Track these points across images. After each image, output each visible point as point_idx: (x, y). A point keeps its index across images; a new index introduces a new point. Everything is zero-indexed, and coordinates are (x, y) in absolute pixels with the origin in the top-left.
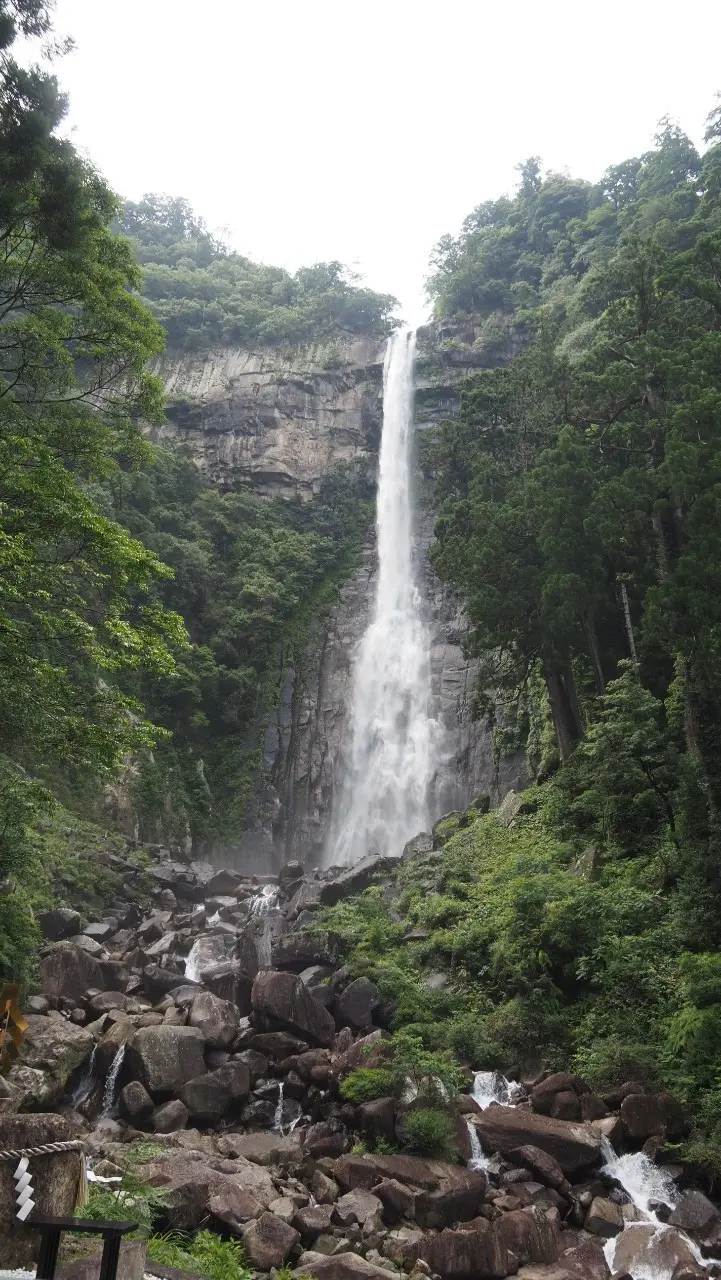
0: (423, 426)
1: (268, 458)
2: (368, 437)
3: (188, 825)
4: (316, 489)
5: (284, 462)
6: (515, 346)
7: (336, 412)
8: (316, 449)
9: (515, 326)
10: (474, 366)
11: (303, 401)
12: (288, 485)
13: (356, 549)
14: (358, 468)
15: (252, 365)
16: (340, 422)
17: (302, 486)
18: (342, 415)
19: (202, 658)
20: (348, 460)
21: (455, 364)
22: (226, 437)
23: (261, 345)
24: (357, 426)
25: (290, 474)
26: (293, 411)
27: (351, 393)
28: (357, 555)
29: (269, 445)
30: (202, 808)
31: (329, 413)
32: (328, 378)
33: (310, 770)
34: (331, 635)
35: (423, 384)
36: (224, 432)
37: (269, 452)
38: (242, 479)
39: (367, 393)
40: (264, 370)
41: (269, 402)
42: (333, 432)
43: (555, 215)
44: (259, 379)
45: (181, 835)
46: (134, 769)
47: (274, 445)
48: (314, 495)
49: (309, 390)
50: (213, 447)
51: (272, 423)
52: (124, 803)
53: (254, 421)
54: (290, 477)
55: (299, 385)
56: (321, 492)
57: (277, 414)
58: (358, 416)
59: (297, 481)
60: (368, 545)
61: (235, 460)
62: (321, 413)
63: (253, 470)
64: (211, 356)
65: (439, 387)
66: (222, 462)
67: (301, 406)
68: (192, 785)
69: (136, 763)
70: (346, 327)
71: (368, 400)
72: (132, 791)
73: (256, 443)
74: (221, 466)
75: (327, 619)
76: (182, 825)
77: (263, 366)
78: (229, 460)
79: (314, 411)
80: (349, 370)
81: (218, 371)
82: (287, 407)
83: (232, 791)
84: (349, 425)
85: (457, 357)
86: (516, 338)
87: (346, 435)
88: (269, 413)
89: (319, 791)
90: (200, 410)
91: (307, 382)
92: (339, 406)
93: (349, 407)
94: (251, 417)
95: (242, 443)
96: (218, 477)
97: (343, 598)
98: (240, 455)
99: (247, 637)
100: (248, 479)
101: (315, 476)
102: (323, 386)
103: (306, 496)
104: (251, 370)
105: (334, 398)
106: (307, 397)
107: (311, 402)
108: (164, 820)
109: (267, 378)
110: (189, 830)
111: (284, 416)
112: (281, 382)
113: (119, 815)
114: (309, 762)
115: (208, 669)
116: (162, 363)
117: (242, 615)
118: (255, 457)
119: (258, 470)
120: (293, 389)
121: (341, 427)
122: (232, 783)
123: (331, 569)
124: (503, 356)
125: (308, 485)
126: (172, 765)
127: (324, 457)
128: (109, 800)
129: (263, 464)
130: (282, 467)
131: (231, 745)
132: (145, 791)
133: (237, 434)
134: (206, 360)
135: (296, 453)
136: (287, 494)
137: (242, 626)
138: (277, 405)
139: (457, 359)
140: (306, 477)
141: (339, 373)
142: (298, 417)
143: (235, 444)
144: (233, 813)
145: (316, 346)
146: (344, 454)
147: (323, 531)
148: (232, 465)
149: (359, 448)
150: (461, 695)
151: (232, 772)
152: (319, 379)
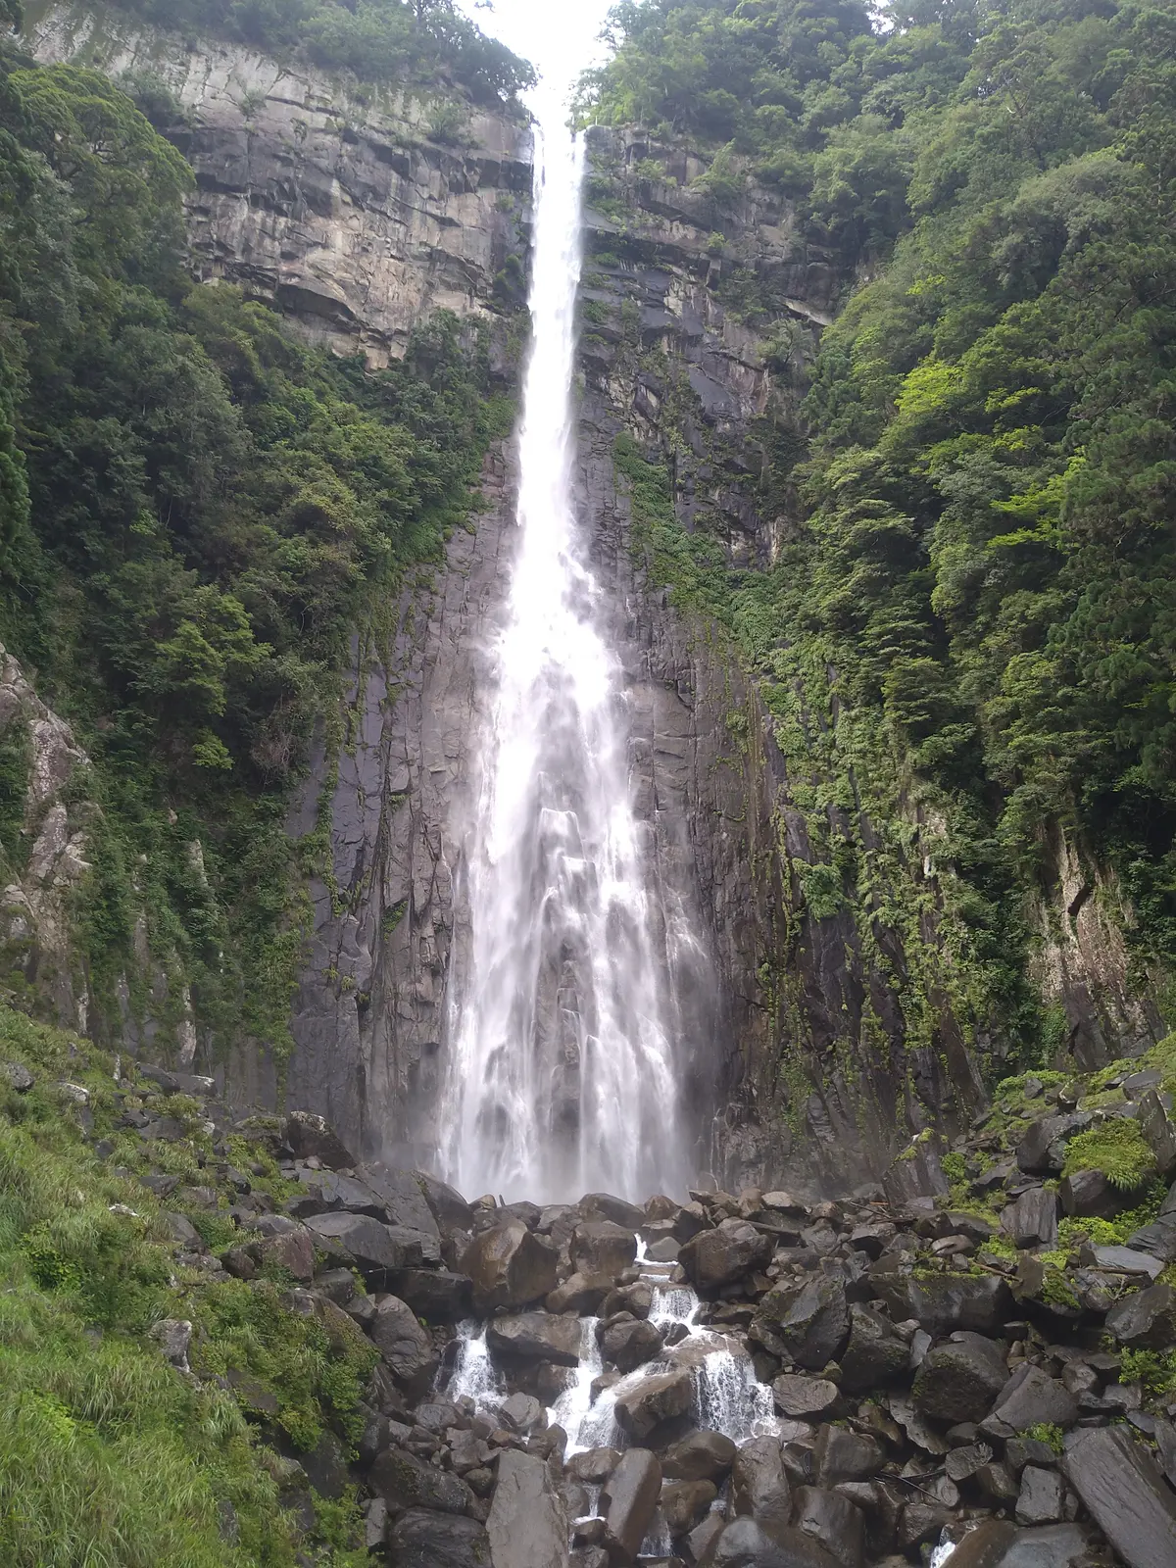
0: (594, 295)
1: (312, 266)
2: (498, 285)
3: (186, 994)
4: (398, 352)
5: (343, 284)
6: (754, 207)
7: (445, 223)
8: (402, 279)
9: (756, 176)
10: (685, 221)
11: (388, 186)
12: (343, 329)
13: (471, 477)
14: (474, 334)
15: (287, 88)
16: (449, 242)
17: (370, 338)
18: (456, 231)
19: (228, 620)
20: (458, 314)
21: (654, 208)
22: (233, 203)
23: (301, 60)
24: (481, 260)
25: (353, 308)
26: (365, 197)
27: (471, 200)
28: (473, 490)
29: (316, 244)
30: (207, 953)
31: (430, 221)
32: (434, 158)
33: (410, 886)
34: (434, 627)
35: (601, 225)
36: (231, 190)
37: (316, 255)
38: (257, 290)
39: (501, 207)
40: (314, 104)
41: (324, 163)
42: (434, 257)
43: (833, 21)
44: (305, 115)
45: (172, 1021)
46: (74, 852)
47: (325, 246)
48: (392, 360)
49: (402, 167)
50: (205, 211)
51: (323, 205)
52: (52, 934)
53: (292, 188)
54: (350, 315)
55: (382, 153)
56: (408, 359)
57: (335, 188)
58: (485, 242)
59: (362, 326)
60: (491, 478)
61: (247, 249)
62: (417, 215)
63: (283, 280)
64: (201, 46)
65: (626, 237)
66: (222, 246)
67: (381, 190)
68: (184, 899)
69: (77, 837)
70: (459, 86)
71: (503, 221)
72: (70, 905)
73: (291, 230)
74: (218, 253)
75: (426, 597)
76: (174, 993)
77: (310, 97)
78: (235, 243)
79: (404, 208)
80: (475, 155)
81: (218, 77)
82: (357, 183)
83: (269, 917)
84: (467, 253)
85: (659, 196)
86: (757, 195)
87: (456, 268)
88: (322, 185)
89: (429, 931)
90: (188, 131)
91: (400, 151)
92: (451, 213)
93: (470, 220)
94: (288, 179)
95: (264, 223)
96: (207, 275)
97: (453, 563)
98: (260, 244)
99: (307, 596)
100: (269, 294)
101: (399, 326)
102: (424, 169)
103: (376, 360)
104: (288, 96)
105: (441, 197)
106: (395, 178)
107: (401, 189)
108: (130, 979)
109: (321, 119)
110: (188, 1006)
111: (348, 199)
112: (348, 136)
113: (42, 967)
114: (409, 871)
115: (238, 645)
116: (98, 24)
117: (298, 549)
118: (288, 256)
119: (294, 281)
120: (369, 155)
121: (450, 251)
122: (269, 900)
123: (432, 502)
124: (735, 219)
125: (382, 340)
126: (146, 847)
127: (416, 298)
128: (18, 926)
129: (302, 271)
130: (338, 293)
131: (264, 816)
132: (99, 907)
133: (255, 202)
134: (191, 49)
135: (365, 274)
136: (341, 345)
137: (299, 572)
138: (338, 174)
139: (660, 199)
140: (381, 323)
141: (455, 153)
142: (374, 210)
143: (251, 220)
144: (271, 971)
145: (407, 100)
146: (452, 302)
147: (421, 430)
148: (239, 258)
149: (478, 301)
150: (690, 785)
151: (268, 875)
152: (419, 154)
